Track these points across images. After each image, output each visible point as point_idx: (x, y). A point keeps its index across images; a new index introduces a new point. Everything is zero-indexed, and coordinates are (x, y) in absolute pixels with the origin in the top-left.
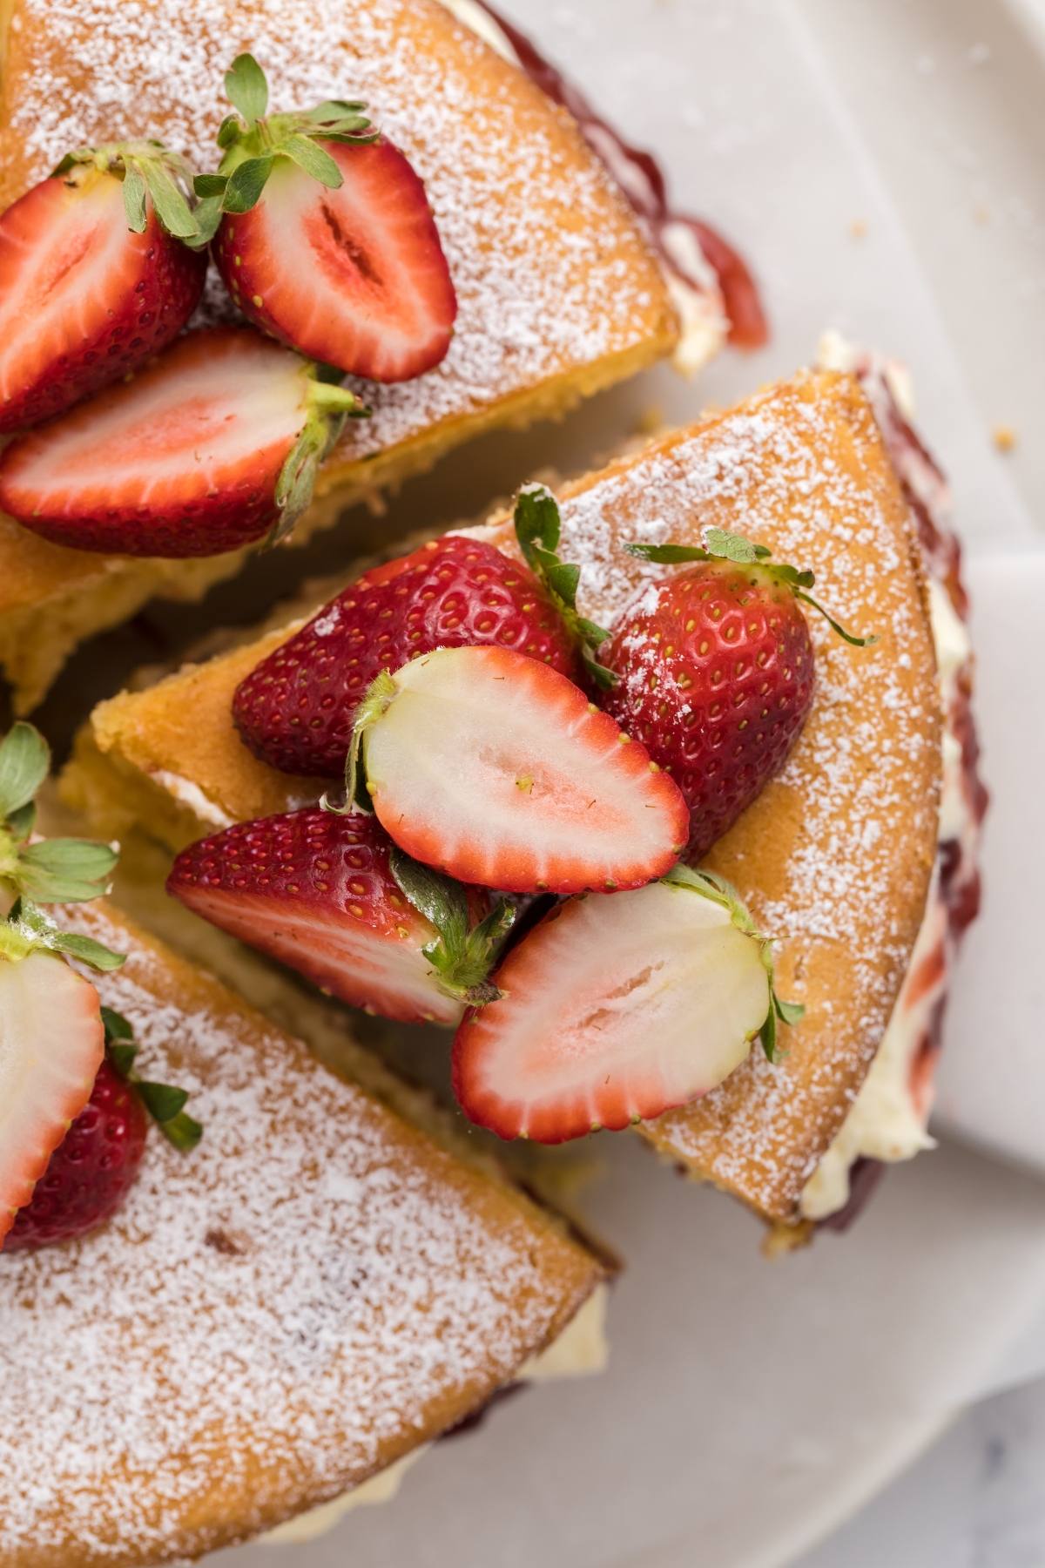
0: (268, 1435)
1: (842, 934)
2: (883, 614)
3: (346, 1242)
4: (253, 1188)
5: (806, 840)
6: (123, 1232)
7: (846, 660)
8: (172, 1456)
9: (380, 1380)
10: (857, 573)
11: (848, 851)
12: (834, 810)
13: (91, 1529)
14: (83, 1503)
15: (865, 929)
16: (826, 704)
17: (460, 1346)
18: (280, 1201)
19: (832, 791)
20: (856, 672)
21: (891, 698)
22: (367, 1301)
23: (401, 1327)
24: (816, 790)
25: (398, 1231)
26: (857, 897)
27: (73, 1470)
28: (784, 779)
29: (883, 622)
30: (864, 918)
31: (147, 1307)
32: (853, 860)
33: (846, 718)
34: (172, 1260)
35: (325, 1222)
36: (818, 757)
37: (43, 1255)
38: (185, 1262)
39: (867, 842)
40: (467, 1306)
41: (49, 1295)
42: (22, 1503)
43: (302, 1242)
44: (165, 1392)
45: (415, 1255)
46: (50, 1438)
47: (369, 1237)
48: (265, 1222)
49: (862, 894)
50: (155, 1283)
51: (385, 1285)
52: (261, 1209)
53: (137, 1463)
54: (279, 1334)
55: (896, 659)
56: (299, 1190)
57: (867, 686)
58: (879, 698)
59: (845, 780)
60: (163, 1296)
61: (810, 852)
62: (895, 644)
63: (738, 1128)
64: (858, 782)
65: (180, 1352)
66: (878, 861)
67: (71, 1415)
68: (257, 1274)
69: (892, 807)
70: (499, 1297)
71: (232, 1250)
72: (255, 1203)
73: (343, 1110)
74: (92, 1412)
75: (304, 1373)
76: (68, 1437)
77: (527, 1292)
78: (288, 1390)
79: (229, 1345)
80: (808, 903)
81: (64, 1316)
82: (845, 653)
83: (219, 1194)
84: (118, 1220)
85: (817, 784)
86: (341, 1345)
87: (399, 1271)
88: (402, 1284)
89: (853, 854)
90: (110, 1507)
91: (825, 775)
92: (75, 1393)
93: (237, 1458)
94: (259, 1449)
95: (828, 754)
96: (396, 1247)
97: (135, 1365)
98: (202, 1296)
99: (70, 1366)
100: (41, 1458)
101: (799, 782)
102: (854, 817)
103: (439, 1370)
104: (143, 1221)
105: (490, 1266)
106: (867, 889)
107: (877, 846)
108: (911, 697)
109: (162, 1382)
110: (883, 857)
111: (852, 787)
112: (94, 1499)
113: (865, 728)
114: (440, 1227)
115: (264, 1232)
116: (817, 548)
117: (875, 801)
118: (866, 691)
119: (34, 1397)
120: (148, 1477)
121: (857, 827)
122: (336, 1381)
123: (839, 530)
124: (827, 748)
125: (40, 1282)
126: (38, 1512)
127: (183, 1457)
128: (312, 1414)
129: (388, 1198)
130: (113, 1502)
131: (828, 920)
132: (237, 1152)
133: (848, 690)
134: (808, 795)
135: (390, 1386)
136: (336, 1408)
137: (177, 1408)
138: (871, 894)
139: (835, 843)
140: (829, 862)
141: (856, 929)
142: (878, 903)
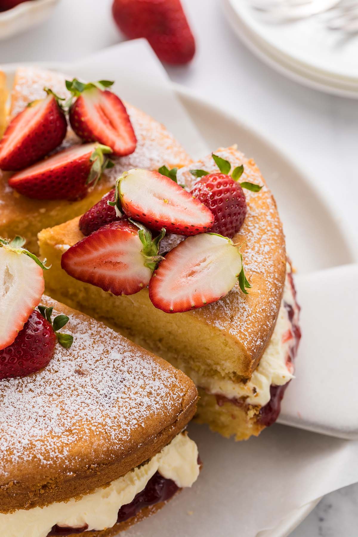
0: (96, 424)
1: (261, 272)
3: (118, 371)
4: (89, 357)
5: (248, 247)
6: (49, 371)
8: (66, 431)
9: (131, 408)
11: (260, 251)
12: (255, 241)
13: (41, 453)
14: (38, 444)
15: (268, 272)
16: (250, 216)
17: (155, 400)
18: (97, 361)
19: (254, 236)
20: (258, 210)
21: (269, 218)
22: (125, 386)
23: (136, 393)
24: (250, 236)
25: (134, 367)
26: (264, 263)
27: (35, 435)
28: (240, 234)
30: (267, 269)
31: (57, 391)
32: (262, 254)
33: (256, 220)
34: (65, 377)
35: (111, 366)
36: (249, 228)
37: (25, 379)
38: (69, 378)
39: (266, 251)
40: (156, 388)
41: (27, 389)
42: (19, 445)
43: (105, 372)
44: (64, 412)
45: (139, 373)
46: (27, 427)
47: (125, 369)
48: (93, 367)
50: (60, 384)
51: (131, 381)
52: (91, 363)
53: (55, 433)
54: (99, 395)
55: (269, 210)
56: (103, 357)
58: (265, 218)
59: (258, 234)
60: (62, 387)
61: (250, 251)
62: (268, 207)
63: (236, 321)
64: (262, 235)
65: (68, 402)
66: (270, 256)
67: (34, 421)
68: (91, 380)
69: (272, 244)
70: (166, 386)
71: (83, 374)
72: (89, 362)
73: (115, 337)
74: (41, 419)
75: (107, 406)
76: (34, 427)
77: (174, 386)
78: (102, 411)
79: (83, 399)
80: (250, 262)
81: (31, 394)
83: (78, 360)
84: (47, 368)
85: (250, 234)
86: (118, 398)
87: (135, 378)
88: (136, 381)
89: (262, 252)
90: (47, 446)
91: (252, 232)
92: (35, 414)
93: (87, 431)
94: (93, 428)
95: (252, 228)
96: (133, 371)
97: (54, 405)
98: (74, 386)
99: (33, 407)
100: (25, 432)
101: (244, 234)
102: (261, 244)
103: (149, 407)
104: (55, 368)
105: (162, 378)
106: (267, 262)
107: (269, 252)
109: (62, 410)
110: (271, 256)
111: (260, 236)
112: (42, 443)
113: (262, 223)
114: (147, 366)
115: (93, 370)
117: (267, 241)
118: (261, 215)
119: (23, 416)
120: (59, 437)
121: (263, 246)
122: (117, 408)
124: (251, 226)
125: (24, 386)
126: (24, 448)
127: (70, 431)
128: (110, 418)
129: (130, 359)
130: (48, 444)
131: (257, 267)
132: (83, 349)
133: (256, 213)
134: (247, 237)
135: (134, 410)
136: (117, 416)
137: (67, 416)
138: (269, 264)
139: (257, 249)
140: (255, 253)
141: (265, 272)
142: (271, 267)
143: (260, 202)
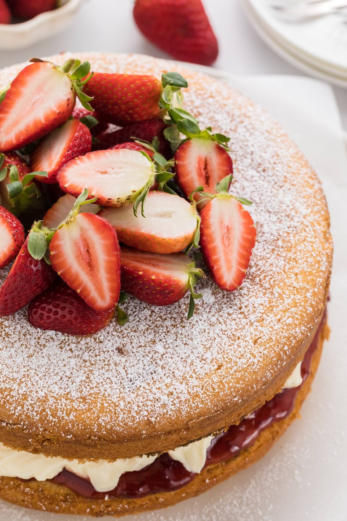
2: (315, 277)
7: (301, 279)
10: (313, 264)
11: (281, 321)
12: (282, 309)
15: (278, 341)
16: (292, 286)
19: (284, 305)
20: (303, 283)
21: (309, 295)
26: (279, 332)
29: (315, 278)
30: (278, 338)
32: (282, 324)
33: (295, 291)
39: (287, 322)
49: (281, 332)
55: (314, 288)
57: (304, 288)
58: (305, 293)
59: (289, 305)
62: (315, 285)
64: (292, 307)
69: (297, 319)
82: (302, 278)
85: (281, 301)
89: (283, 322)
91: (284, 300)
95: (287, 296)
102: (287, 314)
106: (282, 332)
107: (290, 325)
108: (314, 298)
110: (290, 328)
111: (290, 307)
113: (299, 296)
116: (306, 253)
118: (303, 289)
121: (286, 317)
123: (313, 253)
124: (287, 295)
131: (269, 333)
133: (299, 285)
138: (283, 334)
139: (279, 317)
140: (276, 320)
141: (275, 340)
142: (284, 338)
143: (310, 278)
